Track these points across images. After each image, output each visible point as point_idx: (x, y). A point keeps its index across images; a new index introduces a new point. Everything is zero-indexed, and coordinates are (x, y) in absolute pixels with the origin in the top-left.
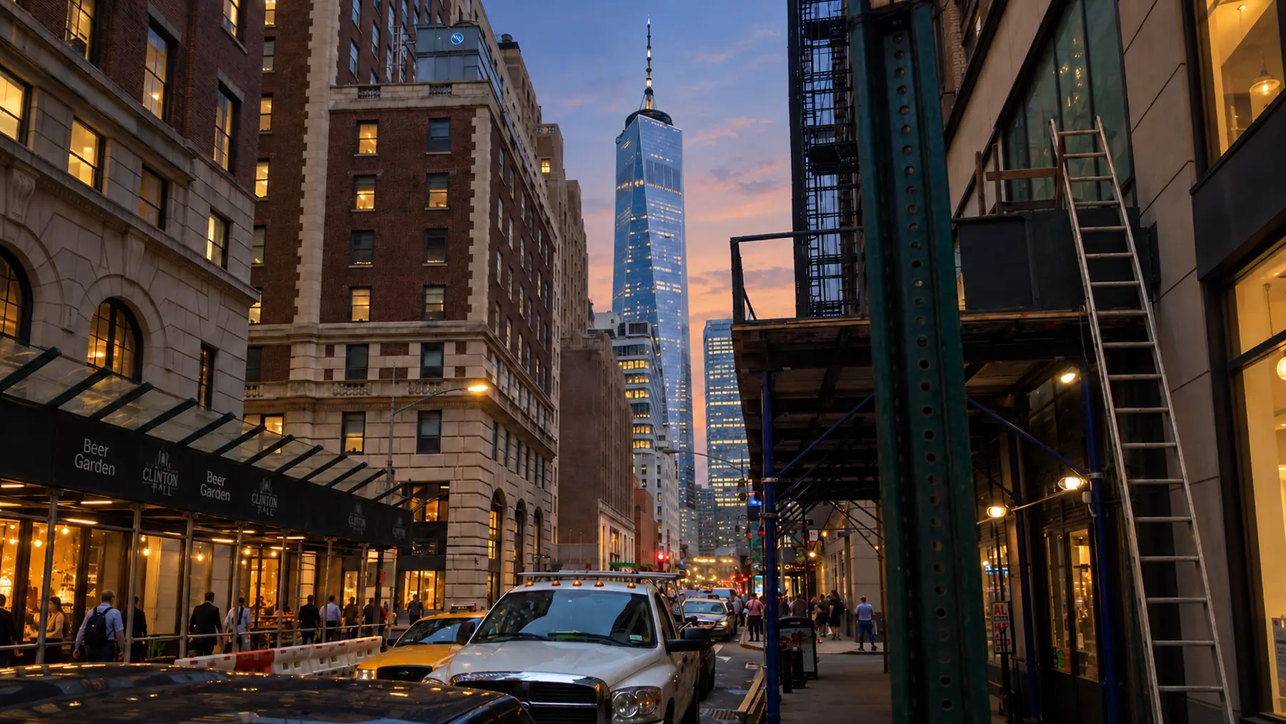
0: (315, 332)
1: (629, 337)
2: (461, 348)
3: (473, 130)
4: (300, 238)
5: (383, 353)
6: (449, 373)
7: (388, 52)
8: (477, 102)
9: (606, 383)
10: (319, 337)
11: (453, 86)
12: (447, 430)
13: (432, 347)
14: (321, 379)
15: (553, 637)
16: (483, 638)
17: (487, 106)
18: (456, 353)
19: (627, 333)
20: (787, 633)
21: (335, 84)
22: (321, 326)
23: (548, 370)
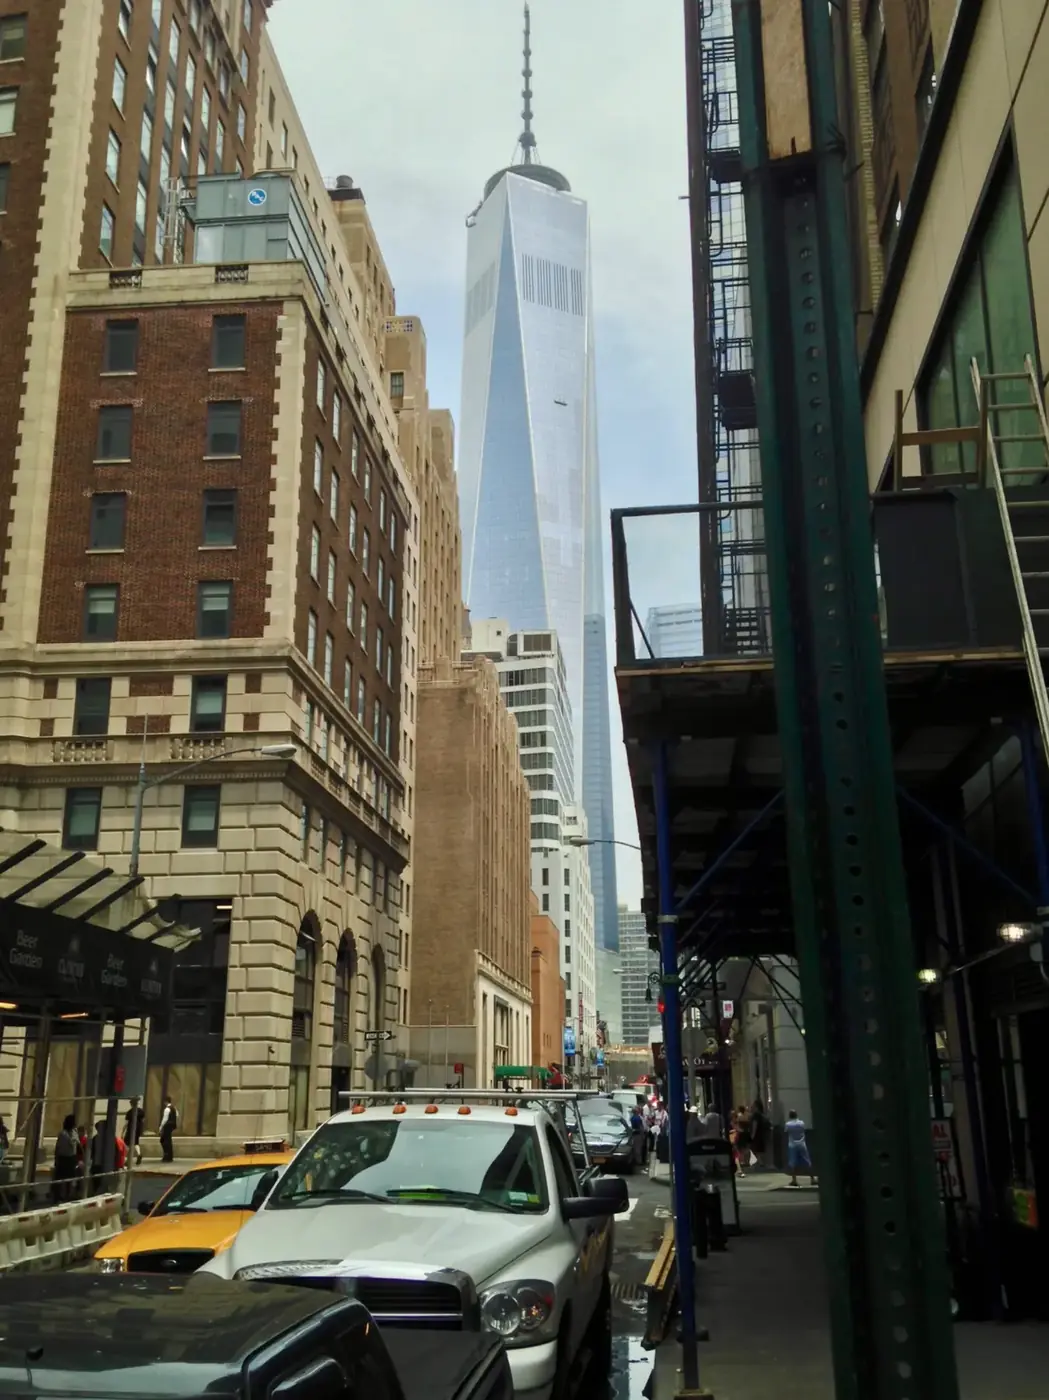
0: (29, 658)
1: (525, 658)
2: (253, 685)
3: (279, 335)
4: (12, 508)
5: (134, 692)
6: (234, 724)
7: (159, 219)
8: (284, 291)
9: (487, 740)
10: (34, 666)
11: (250, 267)
12: (227, 817)
13: (210, 683)
14: (36, 734)
15: (395, 1196)
16: (285, 1200)
17: (300, 298)
18: (247, 691)
19: (521, 651)
20: (699, 1163)
21: (77, 269)
22: (41, 647)
23: (396, 719)
